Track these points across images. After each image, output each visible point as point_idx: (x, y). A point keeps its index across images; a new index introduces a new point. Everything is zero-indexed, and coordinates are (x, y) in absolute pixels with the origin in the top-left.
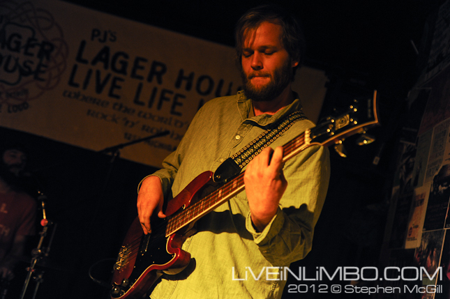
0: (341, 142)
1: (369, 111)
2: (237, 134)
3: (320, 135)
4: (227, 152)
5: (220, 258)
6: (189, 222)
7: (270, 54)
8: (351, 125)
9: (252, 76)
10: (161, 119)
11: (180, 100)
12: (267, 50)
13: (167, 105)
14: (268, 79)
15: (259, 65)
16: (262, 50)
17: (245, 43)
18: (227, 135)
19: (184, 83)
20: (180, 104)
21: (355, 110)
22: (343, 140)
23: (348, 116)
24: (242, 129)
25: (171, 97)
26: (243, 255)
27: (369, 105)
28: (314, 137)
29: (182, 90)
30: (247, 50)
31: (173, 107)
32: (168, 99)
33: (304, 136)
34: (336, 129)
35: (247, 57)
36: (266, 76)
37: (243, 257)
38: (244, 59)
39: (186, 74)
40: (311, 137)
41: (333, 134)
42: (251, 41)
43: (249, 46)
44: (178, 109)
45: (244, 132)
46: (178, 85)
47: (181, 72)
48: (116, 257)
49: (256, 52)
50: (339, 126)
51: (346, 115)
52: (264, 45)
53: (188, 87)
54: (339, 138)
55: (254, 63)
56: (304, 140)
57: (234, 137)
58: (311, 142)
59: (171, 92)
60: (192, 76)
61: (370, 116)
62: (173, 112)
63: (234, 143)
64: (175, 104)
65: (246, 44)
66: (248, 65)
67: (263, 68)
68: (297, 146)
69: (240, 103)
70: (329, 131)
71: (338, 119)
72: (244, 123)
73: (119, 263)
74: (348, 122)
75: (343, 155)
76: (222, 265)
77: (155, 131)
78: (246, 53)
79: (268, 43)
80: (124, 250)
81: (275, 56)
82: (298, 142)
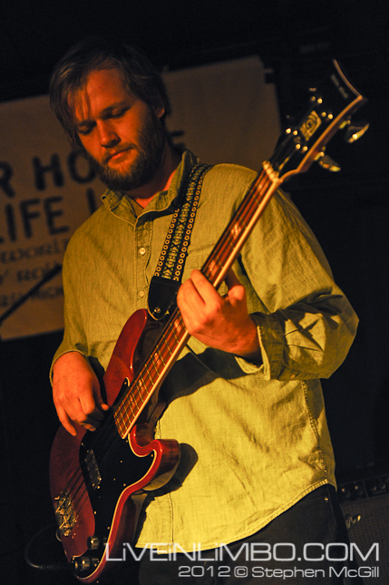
0: (322, 154)
1: (341, 89)
2: (138, 248)
3: (287, 160)
4: (141, 279)
5: (214, 430)
6: (150, 395)
7: (121, 114)
8: (325, 123)
9: (109, 158)
10: (40, 251)
11: (55, 207)
12: (115, 112)
13: (39, 225)
14: (134, 153)
15: (113, 138)
16: (108, 115)
17: (78, 115)
18: (125, 262)
19: (49, 178)
20: (59, 213)
21: (320, 101)
22: (324, 148)
23: (314, 113)
24: (141, 236)
25: (39, 208)
26: (247, 406)
27: (337, 83)
28: (281, 167)
29: (51, 190)
30: (83, 124)
31: (50, 222)
32: (36, 215)
33: (265, 174)
34: (307, 139)
35: (87, 133)
36: (128, 148)
37: (249, 409)
38: (84, 139)
39: (46, 162)
40: (275, 169)
41: (305, 148)
42: (85, 108)
43: (85, 117)
44: (58, 222)
45: (146, 239)
46: (41, 185)
47: (36, 162)
48: (55, 520)
49: (99, 122)
50: (309, 133)
51: (310, 114)
52: (106, 107)
53: (59, 181)
54: (318, 150)
55: (104, 140)
56: (268, 179)
57: (138, 255)
58: (280, 177)
59: (35, 202)
60: (55, 161)
61: (346, 96)
62: (53, 231)
63: (142, 262)
64: (51, 216)
65: (80, 115)
66: (95, 145)
67: (119, 140)
68: (261, 193)
69: (114, 209)
70: (298, 146)
71: (301, 125)
72: (137, 226)
73: (64, 525)
74: (319, 121)
75: (335, 169)
76: (223, 437)
77: (39, 274)
78: (83, 128)
79: (112, 101)
80: (61, 503)
81: (129, 115)
82: (260, 186)
